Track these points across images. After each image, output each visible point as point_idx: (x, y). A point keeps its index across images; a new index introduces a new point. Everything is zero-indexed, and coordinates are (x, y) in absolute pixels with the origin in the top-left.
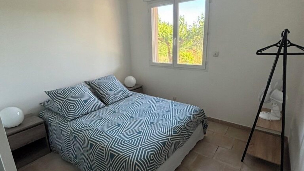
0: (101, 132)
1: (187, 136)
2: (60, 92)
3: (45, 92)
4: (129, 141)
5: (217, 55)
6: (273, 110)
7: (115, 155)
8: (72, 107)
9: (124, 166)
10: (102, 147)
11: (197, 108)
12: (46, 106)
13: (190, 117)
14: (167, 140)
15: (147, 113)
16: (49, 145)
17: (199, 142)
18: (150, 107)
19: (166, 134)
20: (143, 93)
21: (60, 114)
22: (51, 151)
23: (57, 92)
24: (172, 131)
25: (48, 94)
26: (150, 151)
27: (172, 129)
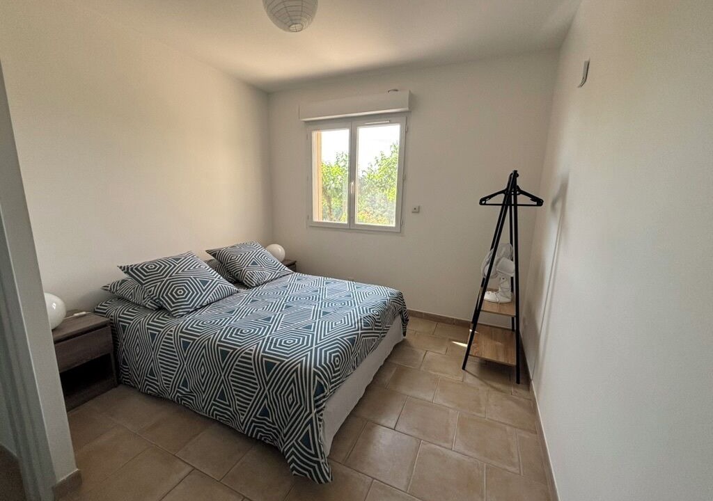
0: (238, 331)
1: (382, 333)
2: (154, 266)
3: (121, 267)
4: (295, 341)
5: (417, 210)
6: (501, 288)
7: (275, 364)
8: (180, 292)
9: (293, 379)
10: (246, 353)
11: (394, 291)
12: (116, 291)
13: (385, 303)
14: (356, 336)
15: (313, 299)
16: (118, 369)
17: (397, 347)
18: (317, 291)
19: (354, 327)
20: (299, 272)
21: (147, 306)
22: (120, 383)
23: (147, 267)
24: (361, 322)
25: (126, 270)
26: (334, 352)
27: (361, 319)
